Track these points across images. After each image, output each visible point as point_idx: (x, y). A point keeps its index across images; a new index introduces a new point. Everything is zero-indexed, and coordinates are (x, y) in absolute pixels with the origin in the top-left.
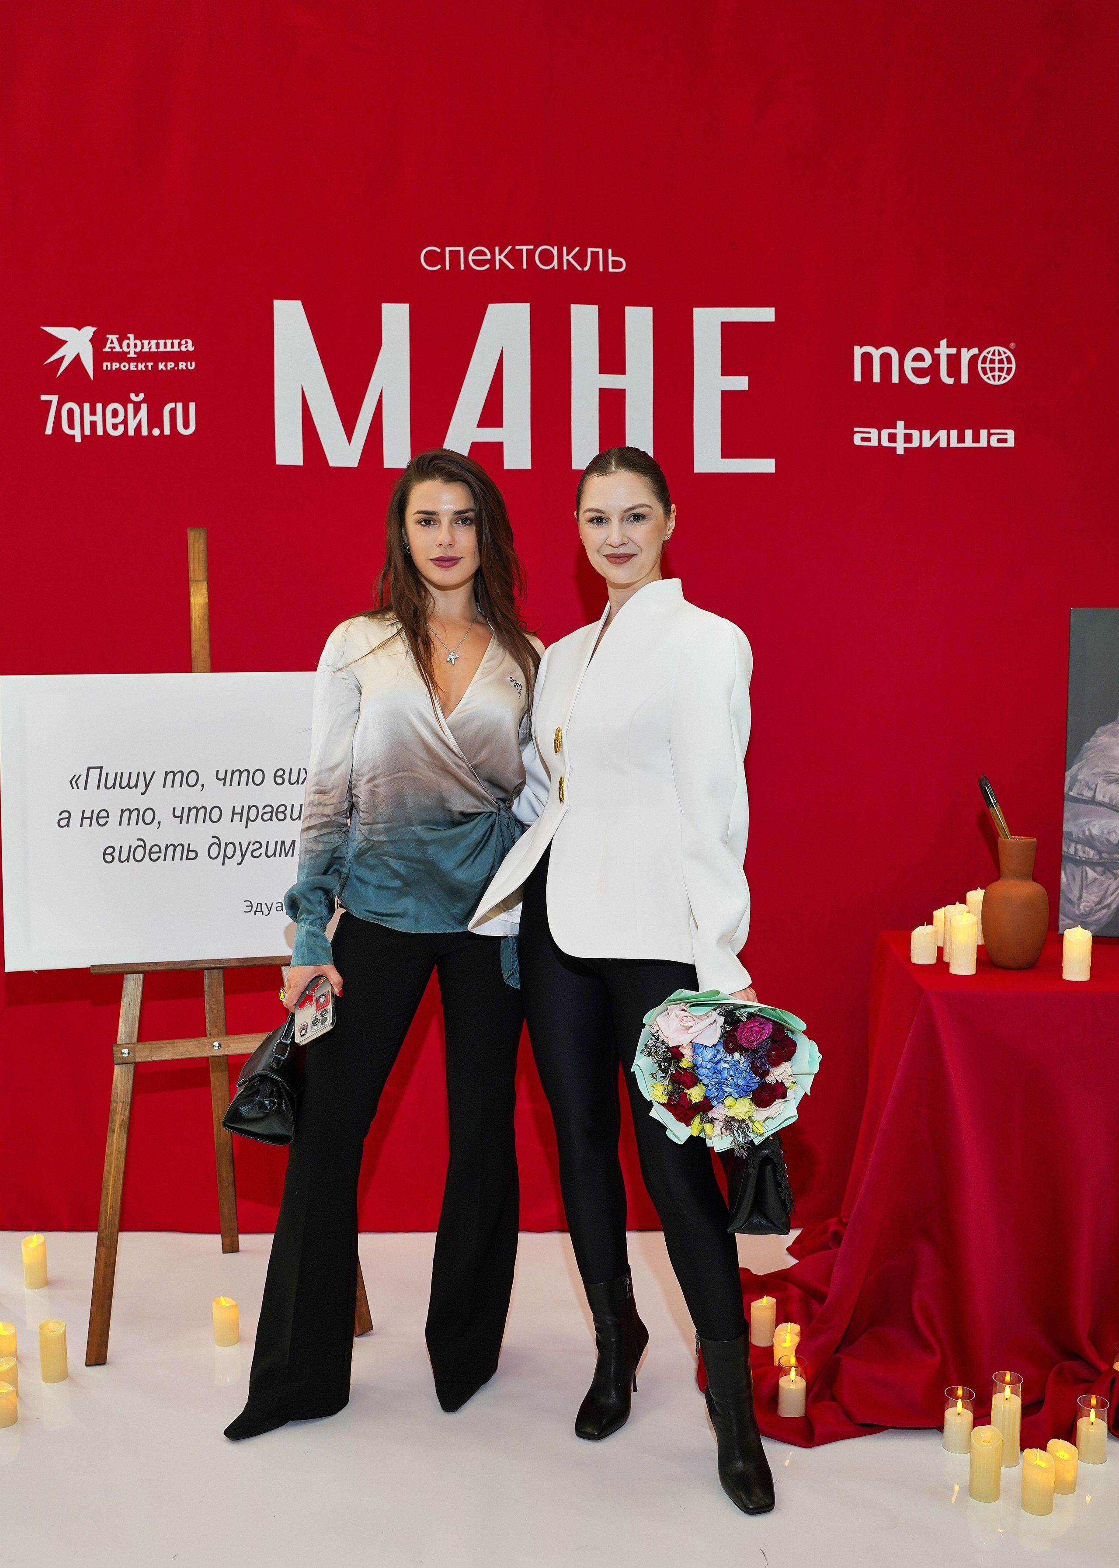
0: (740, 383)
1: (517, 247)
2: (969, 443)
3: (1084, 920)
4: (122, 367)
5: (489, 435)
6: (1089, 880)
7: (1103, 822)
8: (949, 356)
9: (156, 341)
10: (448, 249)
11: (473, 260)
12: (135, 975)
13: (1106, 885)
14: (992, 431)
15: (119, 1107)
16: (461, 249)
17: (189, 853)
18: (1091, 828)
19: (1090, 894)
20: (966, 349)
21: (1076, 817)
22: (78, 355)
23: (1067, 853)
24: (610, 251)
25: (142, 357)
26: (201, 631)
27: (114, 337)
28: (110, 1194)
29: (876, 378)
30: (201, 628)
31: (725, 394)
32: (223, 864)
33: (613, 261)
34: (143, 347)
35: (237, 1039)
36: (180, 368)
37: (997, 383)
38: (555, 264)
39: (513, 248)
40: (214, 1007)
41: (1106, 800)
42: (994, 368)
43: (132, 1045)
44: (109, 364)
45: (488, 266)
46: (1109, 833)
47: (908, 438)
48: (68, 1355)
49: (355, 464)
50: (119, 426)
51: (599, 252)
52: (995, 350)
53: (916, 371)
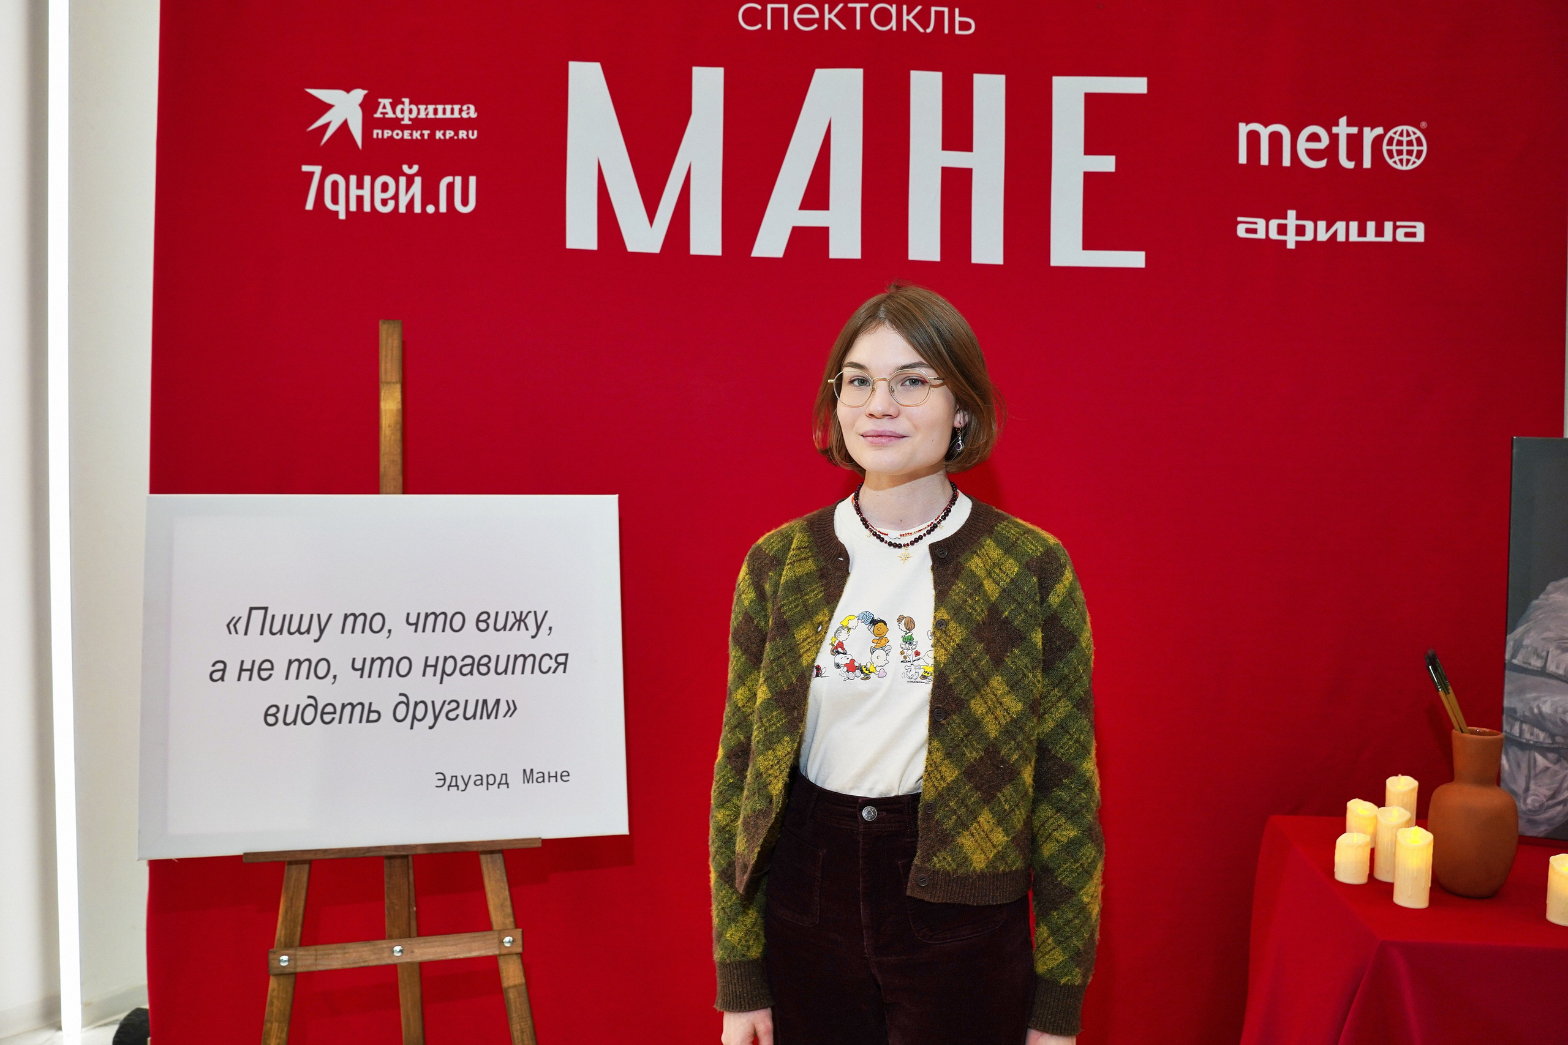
0: (1106, 164)
1: (850, 5)
2: (1371, 236)
3: (1532, 817)
4: (395, 137)
5: (813, 219)
6: (1538, 769)
7: (1557, 698)
8: (1349, 136)
9: (434, 106)
10: (770, 6)
11: (800, 20)
13: (1561, 776)
14: (1398, 223)
16: (786, 6)
18: (1541, 705)
19: (1540, 786)
20: (1369, 128)
21: (1521, 691)
22: (346, 122)
23: (1509, 733)
24: (957, 10)
25: (417, 124)
27: (386, 102)
29: (1264, 160)
31: (1088, 176)
33: (960, 22)
34: (419, 113)
36: (460, 137)
37: (1404, 168)
38: (893, 24)
39: (845, 7)
41: (1561, 672)
42: (1402, 150)
44: (380, 132)
45: (815, 26)
46: (1565, 712)
47: (1301, 230)
49: (657, 249)
50: (389, 201)
51: (944, 11)
52: (1402, 131)
53: (1310, 153)
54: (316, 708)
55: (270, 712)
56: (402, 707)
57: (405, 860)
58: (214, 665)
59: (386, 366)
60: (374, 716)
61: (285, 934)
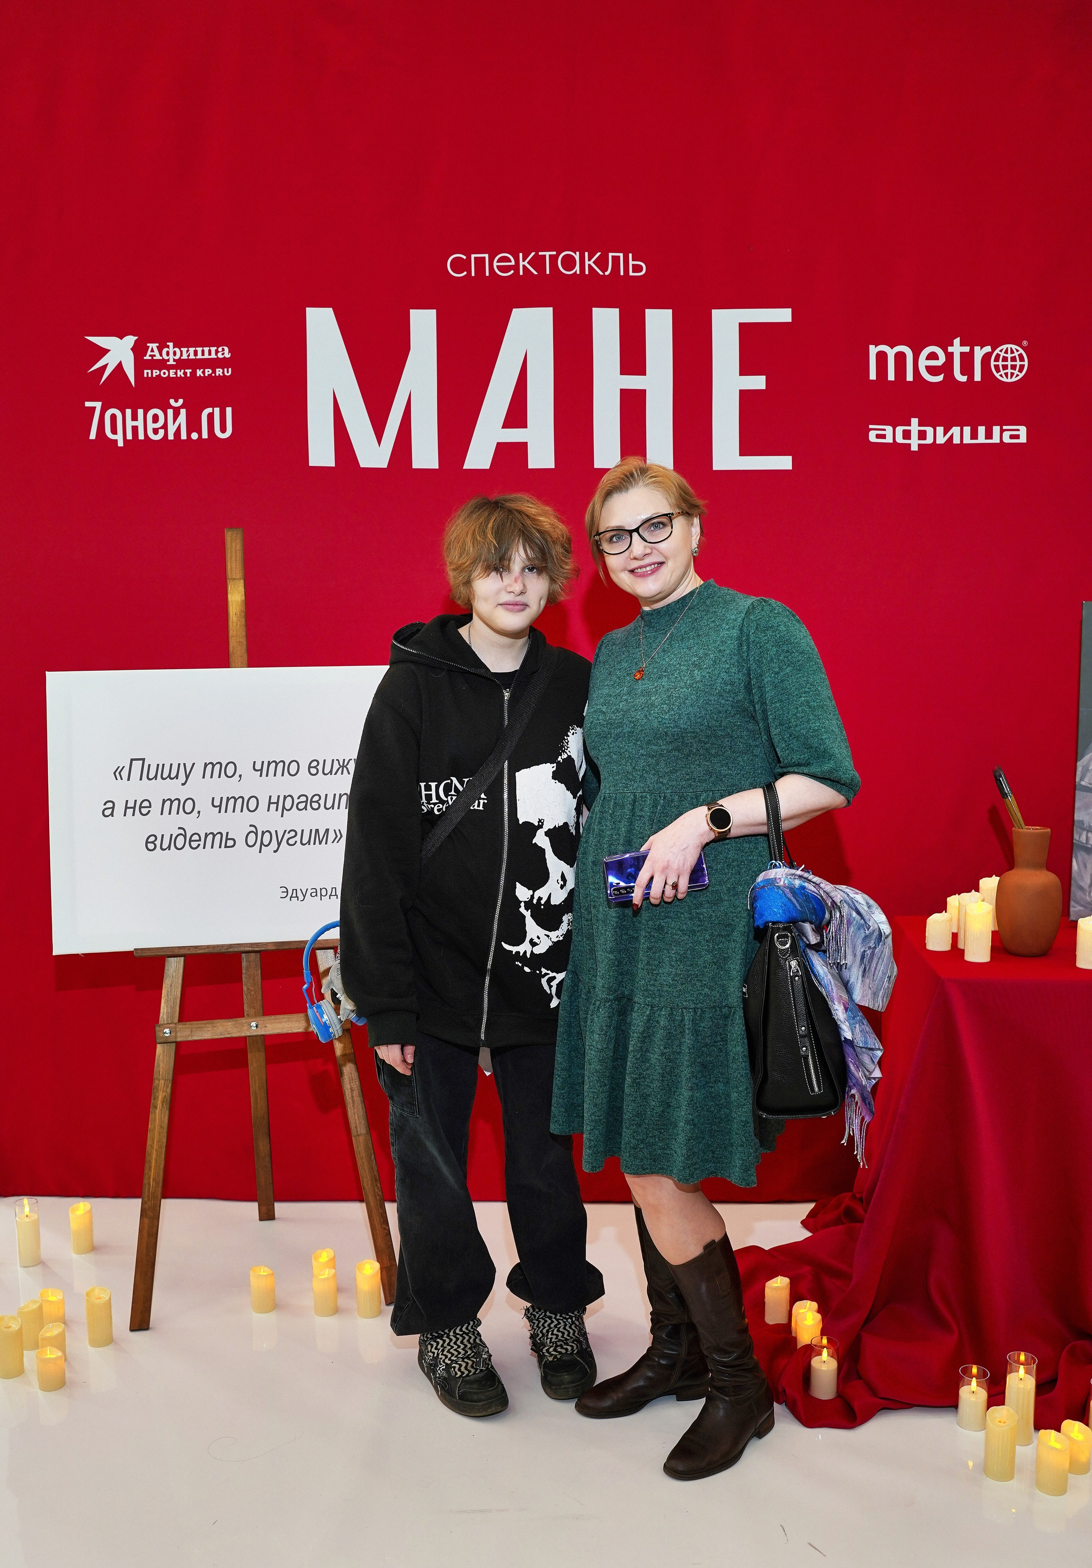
0: (758, 382)
1: (540, 253)
2: (981, 439)
4: (162, 375)
5: (514, 435)
8: (961, 353)
9: (194, 349)
10: (473, 256)
11: (498, 267)
12: (176, 958)
14: (1005, 427)
15: (161, 1084)
16: (486, 256)
17: (227, 842)
20: (980, 347)
21: (1087, 806)
22: (121, 362)
23: (1079, 841)
24: (630, 255)
25: (181, 364)
26: (238, 627)
27: (154, 346)
28: (153, 1166)
29: (891, 377)
30: (238, 624)
31: (744, 394)
32: (260, 852)
33: (633, 265)
34: (181, 355)
35: (274, 1019)
36: (217, 375)
37: (1009, 380)
38: (577, 269)
39: (536, 255)
40: (252, 988)
42: (1007, 365)
43: (173, 1025)
44: (149, 371)
45: (512, 272)
47: (922, 435)
48: (113, 1321)
49: (384, 465)
50: (160, 430)
51: (620, 256)
52: (1007, 348)
53: (930, 369)
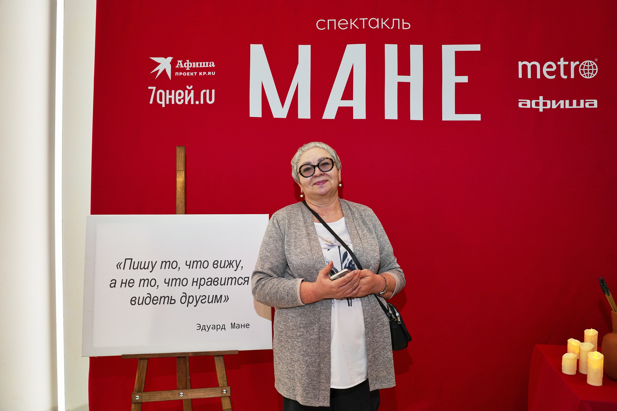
0: (464, 79)
1: (360, 19)
2: (575, 106)
4: (184, 75)
5: (347, 103)
8: (564, 65)
9: (198, 63)
10: (328, 20)
11: (340, 25)
14: (586, 100)
16: (335, 20)
20: (573, 62)
22: (165, 69)
24: (403, 20)
25: (192, 70)
27: (180, 61)
29: (529, 76)
31: (457, 84)
33: (404, 25)
34: (193, 66)
36: (209, 75)
37: (588, 78)
38: (378, 26)
39: (358, 19)
42: (587, 71)
44: (178, 73)
45: (347, 27)
47: (545, 104)
49: (285, 117)
50: (181, 100)
51: (398, 20)
52: (587, 62)
53: (548, 73)
54: (150, 298)
55: (133, 300)
56: (184, 298)
57: (185, 358)
58: (111, 281)
59: (179, 164)
60: (173, 302)
61: (138, 387)
